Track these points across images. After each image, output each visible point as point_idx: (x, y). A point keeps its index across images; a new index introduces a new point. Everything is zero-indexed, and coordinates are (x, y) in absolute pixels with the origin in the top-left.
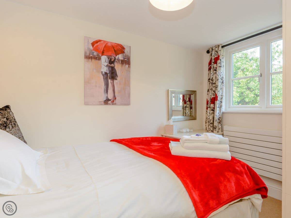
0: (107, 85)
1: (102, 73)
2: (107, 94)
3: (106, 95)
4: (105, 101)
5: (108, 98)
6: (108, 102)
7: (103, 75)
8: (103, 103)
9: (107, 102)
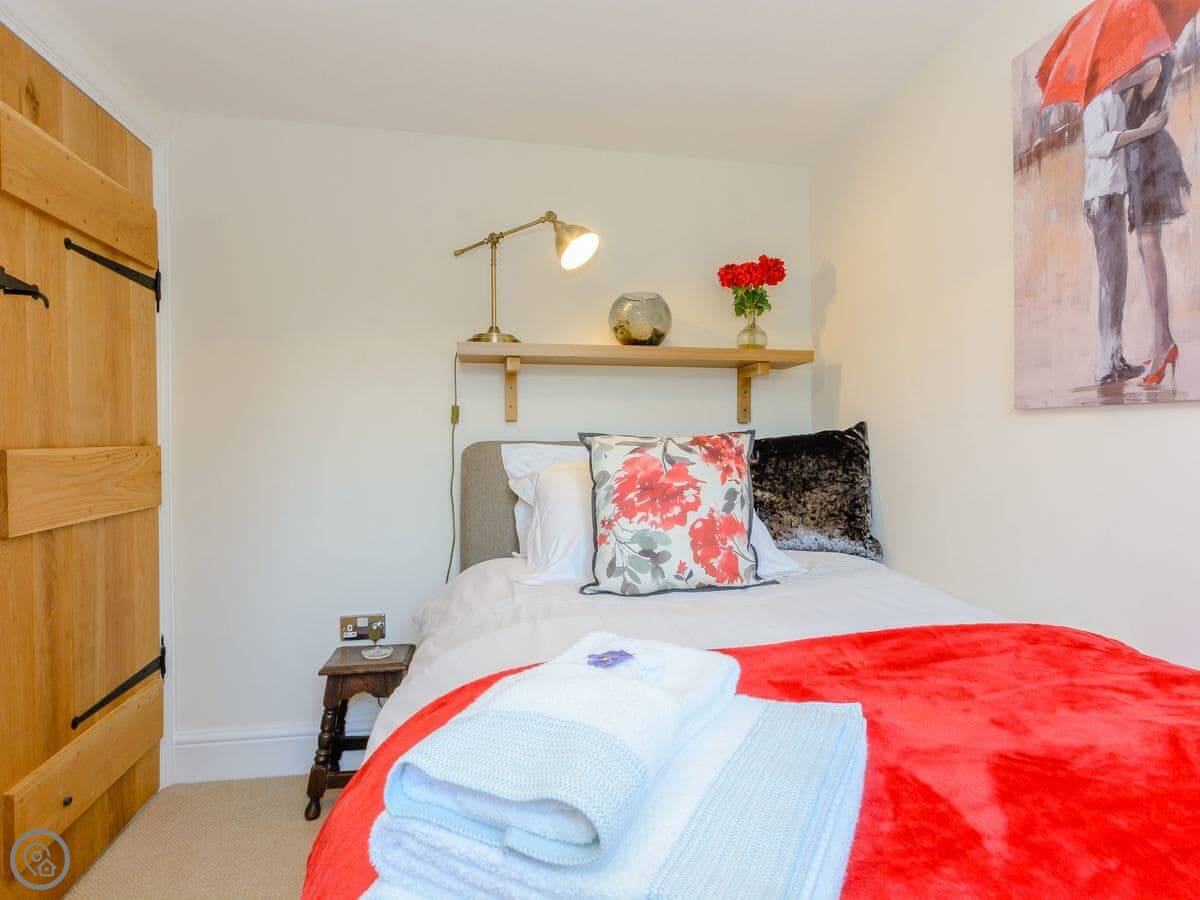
0: (1116, 276)
1: (1089, 210)
2: (1119, 332)
3: (1112, 343)
4: (1105, 378)
5: (1122, 360)
6: (1121, 388)
7: (1094, 221)
8: (1094, 394)
9: (1116, 383)
